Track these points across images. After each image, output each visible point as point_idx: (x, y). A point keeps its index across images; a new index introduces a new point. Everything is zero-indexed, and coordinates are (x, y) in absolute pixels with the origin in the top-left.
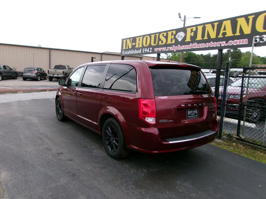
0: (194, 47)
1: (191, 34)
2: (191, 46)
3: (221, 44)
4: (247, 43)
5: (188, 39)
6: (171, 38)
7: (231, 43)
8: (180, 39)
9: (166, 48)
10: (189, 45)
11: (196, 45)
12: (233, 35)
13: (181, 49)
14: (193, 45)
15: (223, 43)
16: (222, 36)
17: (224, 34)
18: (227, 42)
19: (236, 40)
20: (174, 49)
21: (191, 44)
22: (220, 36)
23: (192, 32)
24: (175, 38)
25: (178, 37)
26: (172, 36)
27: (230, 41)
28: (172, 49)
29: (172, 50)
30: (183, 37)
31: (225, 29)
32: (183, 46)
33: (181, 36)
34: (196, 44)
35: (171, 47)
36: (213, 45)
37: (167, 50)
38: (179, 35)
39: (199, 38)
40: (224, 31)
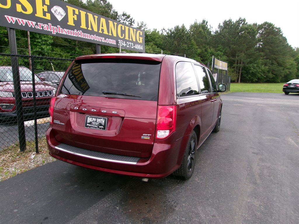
0: (80, 36)
1: (74, 17)
2: (76, 32)
3: (102, 40)
4: (116, 44)
5: (71, 23)
6: (43, 9)
7: (108, 41)
8: (59, 18)
9: (37, 24)
10: (74, 31)
11: (81, 34)
12: (108, 34)
13: (63, 33)
14: (78, 32)
15: (103, 40)
16: (101, 32)
17: (103, 30)
18: (105, 40)
19: (110, 39)
20: (52, 31)
21: (75, 31)
22: (100, 32)
23: (75, 15)
24: (49, 11)
25: (55, 12)
26: (43, 6)
27: (107, 39)
28: (47, 29)
29: (49, 30)
30: (63, 17)
31: (102, 26)
32: (66, 30)
33: (59, 12)
34: (81, 32)
35: (46, 25)
36: (96, 39)
37: (39, 28)
38: (57, 10)
39: (83, 26)
40: (102, 28)
